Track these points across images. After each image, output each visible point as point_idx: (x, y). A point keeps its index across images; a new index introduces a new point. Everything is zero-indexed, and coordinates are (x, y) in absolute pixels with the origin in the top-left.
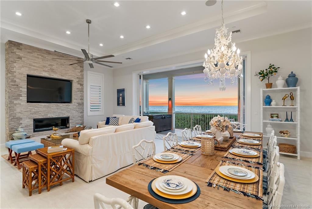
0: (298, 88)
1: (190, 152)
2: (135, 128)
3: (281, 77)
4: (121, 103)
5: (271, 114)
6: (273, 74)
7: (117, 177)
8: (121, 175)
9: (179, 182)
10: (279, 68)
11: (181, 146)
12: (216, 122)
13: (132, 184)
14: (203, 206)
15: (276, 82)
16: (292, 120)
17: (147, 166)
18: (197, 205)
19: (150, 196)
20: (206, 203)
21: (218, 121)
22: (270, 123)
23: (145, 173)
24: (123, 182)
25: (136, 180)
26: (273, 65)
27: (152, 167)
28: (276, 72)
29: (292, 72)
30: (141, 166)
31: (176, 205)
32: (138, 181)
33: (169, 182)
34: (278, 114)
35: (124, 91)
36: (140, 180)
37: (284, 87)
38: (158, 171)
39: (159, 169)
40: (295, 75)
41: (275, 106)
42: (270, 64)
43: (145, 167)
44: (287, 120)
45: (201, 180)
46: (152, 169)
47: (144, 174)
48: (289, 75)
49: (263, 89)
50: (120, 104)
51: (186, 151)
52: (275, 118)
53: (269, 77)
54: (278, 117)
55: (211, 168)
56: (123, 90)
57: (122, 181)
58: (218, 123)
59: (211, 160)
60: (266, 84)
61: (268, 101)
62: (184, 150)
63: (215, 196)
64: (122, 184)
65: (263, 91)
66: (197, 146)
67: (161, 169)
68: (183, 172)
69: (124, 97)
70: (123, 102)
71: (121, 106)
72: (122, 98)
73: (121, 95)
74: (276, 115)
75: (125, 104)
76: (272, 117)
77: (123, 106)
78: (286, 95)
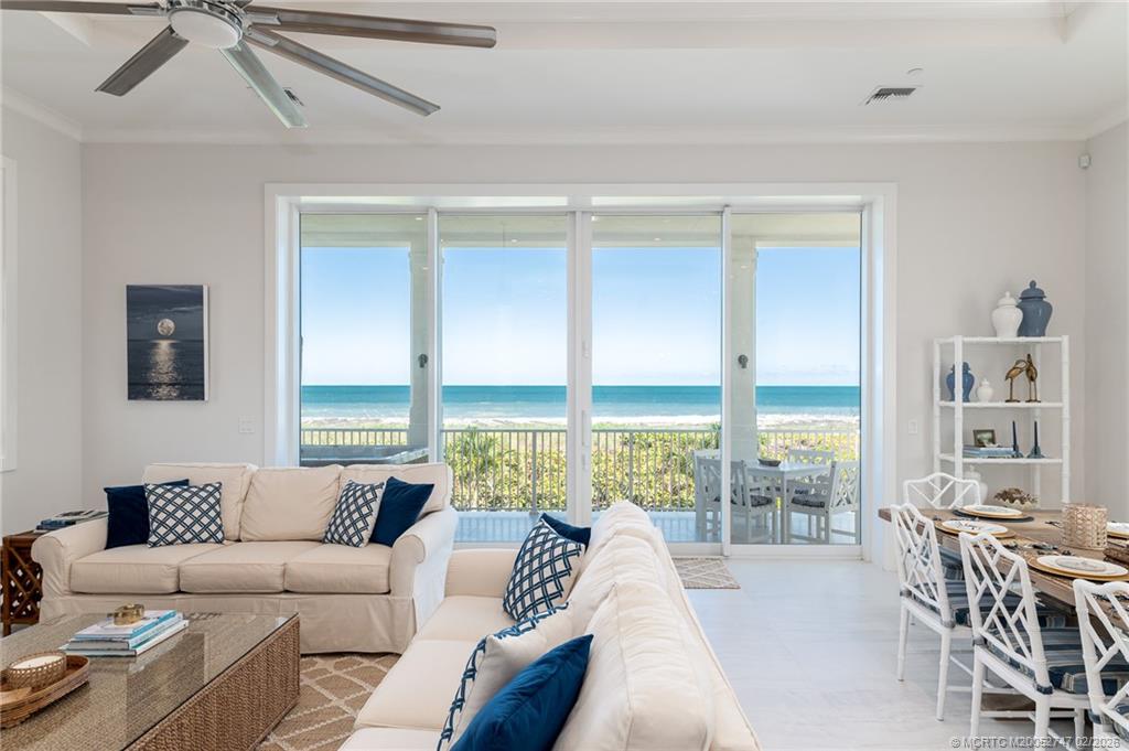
0: (1052, 339)
3: (1011, 296)
4: (166, 379)
5: (976, 432)
15: (994, 315)
29: (1033, 284)
34: (992, 432)
35: (202, 304)
37: (1017, 335)
40: (1043, 293)
41: (991, 401)
44: (1016, 452)
49: (966, 339)
50: (159, 385)
52: (992, 446)
54: (992, 441)
56: (190, 298)
65: (964, 344)
69: (202, 341)
70: (180, 378)
71: (169, 398)
72: (173, 345)
73: (167, 325)
74: (989, 435)
75: (203, 385)
76: (980, 444)
77: (183, 399)
78: (1018, 363)
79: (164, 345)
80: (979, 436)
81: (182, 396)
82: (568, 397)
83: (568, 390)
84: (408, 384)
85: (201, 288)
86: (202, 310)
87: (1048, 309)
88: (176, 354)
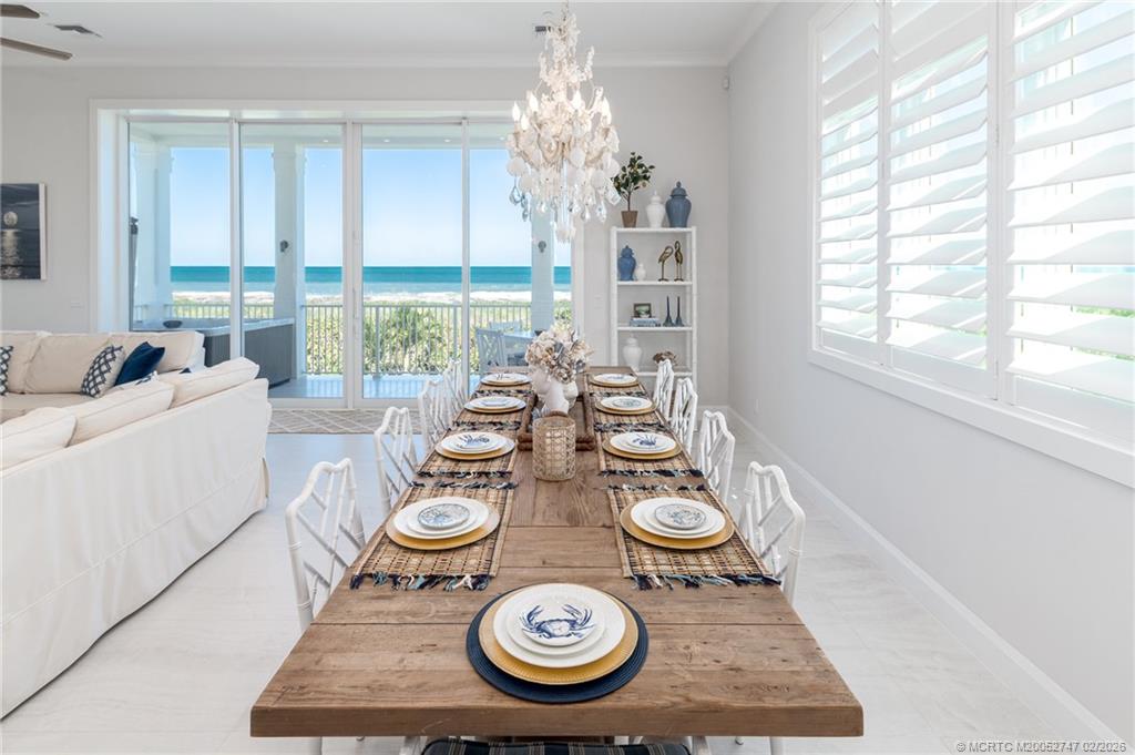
0: (692, 229)
1: (495, 479)
2: (174, 403)
3: (658, 194)
5: (636, 306)
6: (640, 184)
7: (305, 681)
8: (317, 663)
9: (568, 609)
10: (652, 167)
11: (446, 458)
12: (549, 350)
13: (404, 686)
14: (682, 662)
15: (647, 210)
16: (679, 322)
17: (394, 579)
18: (667, 668)
19: (509, 703)
20: (682, 650)
21: (555, 346)
22: (634, 332)
23: (414, 614)
24: (352, 691)
25: (402, 660)
26: (640, 158)
27: (416, 577)
28: (646, 178)
29: (679, 184)
30: (367, 588)
31: (616, 695)
32: (417, 661)
33: (538, 619)
34: (649, 305)
35: (37, 198)
36: (419, 651)
37: (663, 226)
38: (454, 587)
39: (452, 578)
40: (685, 192)
41: (645, 279)
42: (633, 154)
43: (387, 587)
44: (668, 321)
45: (608, 574)
46: (422, 587)
47: (409, 619)
48: (673, 191)
49: (618, 230)
51: (480, 474)
52: (645, 318)
53: (630, 193)
54: (649, 312)
55: (600, 524)
56: (29, 194)
57: (347, 690)
58: (557, 355)
59: (580, 494)
60: (623, 213)
61: (627, 266)
62: (469, 474)
63: (682, 614)
64: (362, 705)
65: (617, 233)
66: (500, 449)
67: (460, 577)
68: (536, 563)
69: (38, 230)
70: (22, 260)
71: (13, 278)
72: (16, 234)
73: (12, 216)
74: (646, 308)
75: (39, 267)
76: (638, 314)
77: (24, 278)
78: (667, 248)
79: (9, 233)
80: (637, 309)
81: (23, 276)
82: (343, 278)
83: (343, 271)
84: (273, 265)
85: (37, 187)
86: (38, 204)
87: (688, 205)
88: (19, 241)
